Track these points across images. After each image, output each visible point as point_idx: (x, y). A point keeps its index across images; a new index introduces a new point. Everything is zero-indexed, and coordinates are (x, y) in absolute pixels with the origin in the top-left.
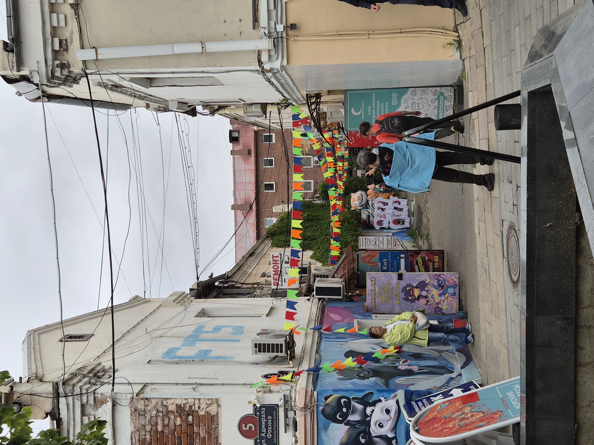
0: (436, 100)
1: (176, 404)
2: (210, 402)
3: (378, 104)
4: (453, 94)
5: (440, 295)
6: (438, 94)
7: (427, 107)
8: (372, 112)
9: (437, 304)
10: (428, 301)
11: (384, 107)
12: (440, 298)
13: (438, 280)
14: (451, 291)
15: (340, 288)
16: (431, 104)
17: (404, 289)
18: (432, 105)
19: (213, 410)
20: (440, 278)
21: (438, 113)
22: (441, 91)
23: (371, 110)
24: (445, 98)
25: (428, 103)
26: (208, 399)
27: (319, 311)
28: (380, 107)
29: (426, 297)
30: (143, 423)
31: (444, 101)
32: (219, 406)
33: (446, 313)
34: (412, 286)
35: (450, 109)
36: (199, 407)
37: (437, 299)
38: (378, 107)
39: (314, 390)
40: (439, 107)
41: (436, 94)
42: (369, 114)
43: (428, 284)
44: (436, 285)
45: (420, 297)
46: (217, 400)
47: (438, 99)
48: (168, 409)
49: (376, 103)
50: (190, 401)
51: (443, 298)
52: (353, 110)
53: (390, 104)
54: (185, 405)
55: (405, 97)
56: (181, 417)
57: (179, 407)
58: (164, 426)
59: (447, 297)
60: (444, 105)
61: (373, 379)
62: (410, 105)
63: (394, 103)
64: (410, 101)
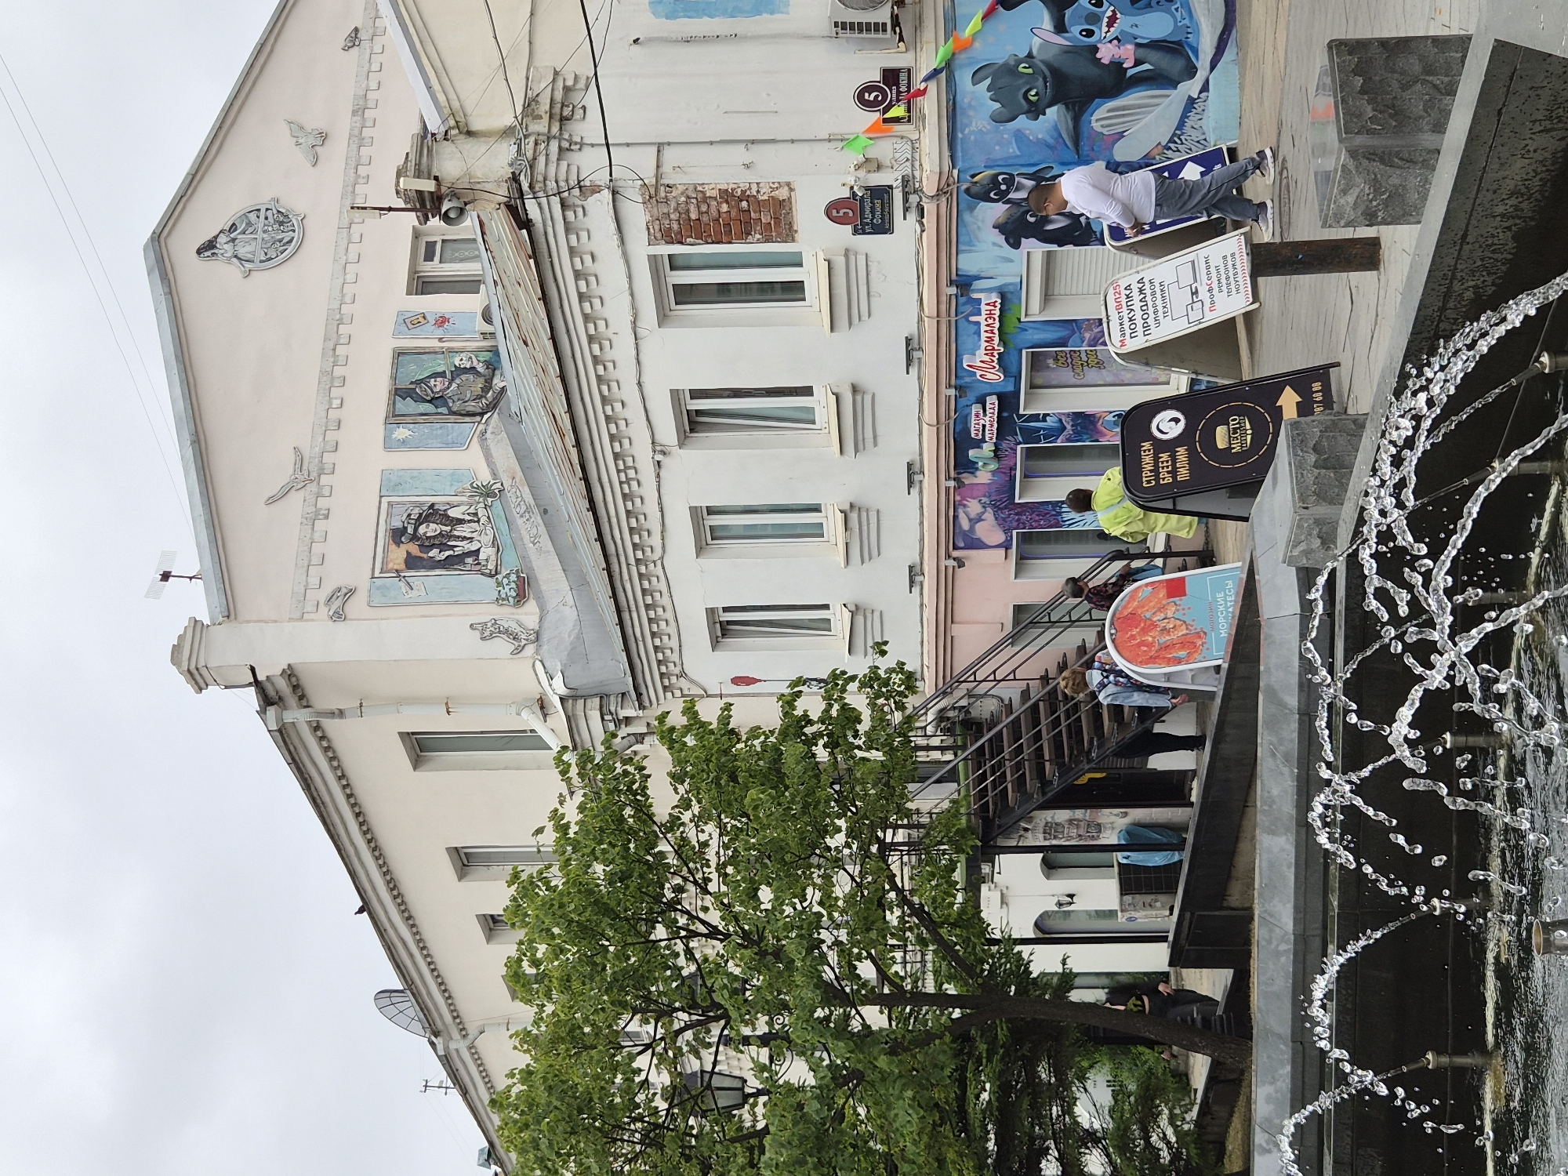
1: (719, 189)
2: (776, 185)
19: (782, 194)
26: (774, 183)
30: (666, 211)
32: (791, 190)
36: (758, 192)
39: (953, 167)
46: (788, 184)
48: (705, 194)
50: (741, 185)
54: (733, 189)
56: (727, 202)
57: (723, 192)
58: (700, 213)
61: (1053, 112)
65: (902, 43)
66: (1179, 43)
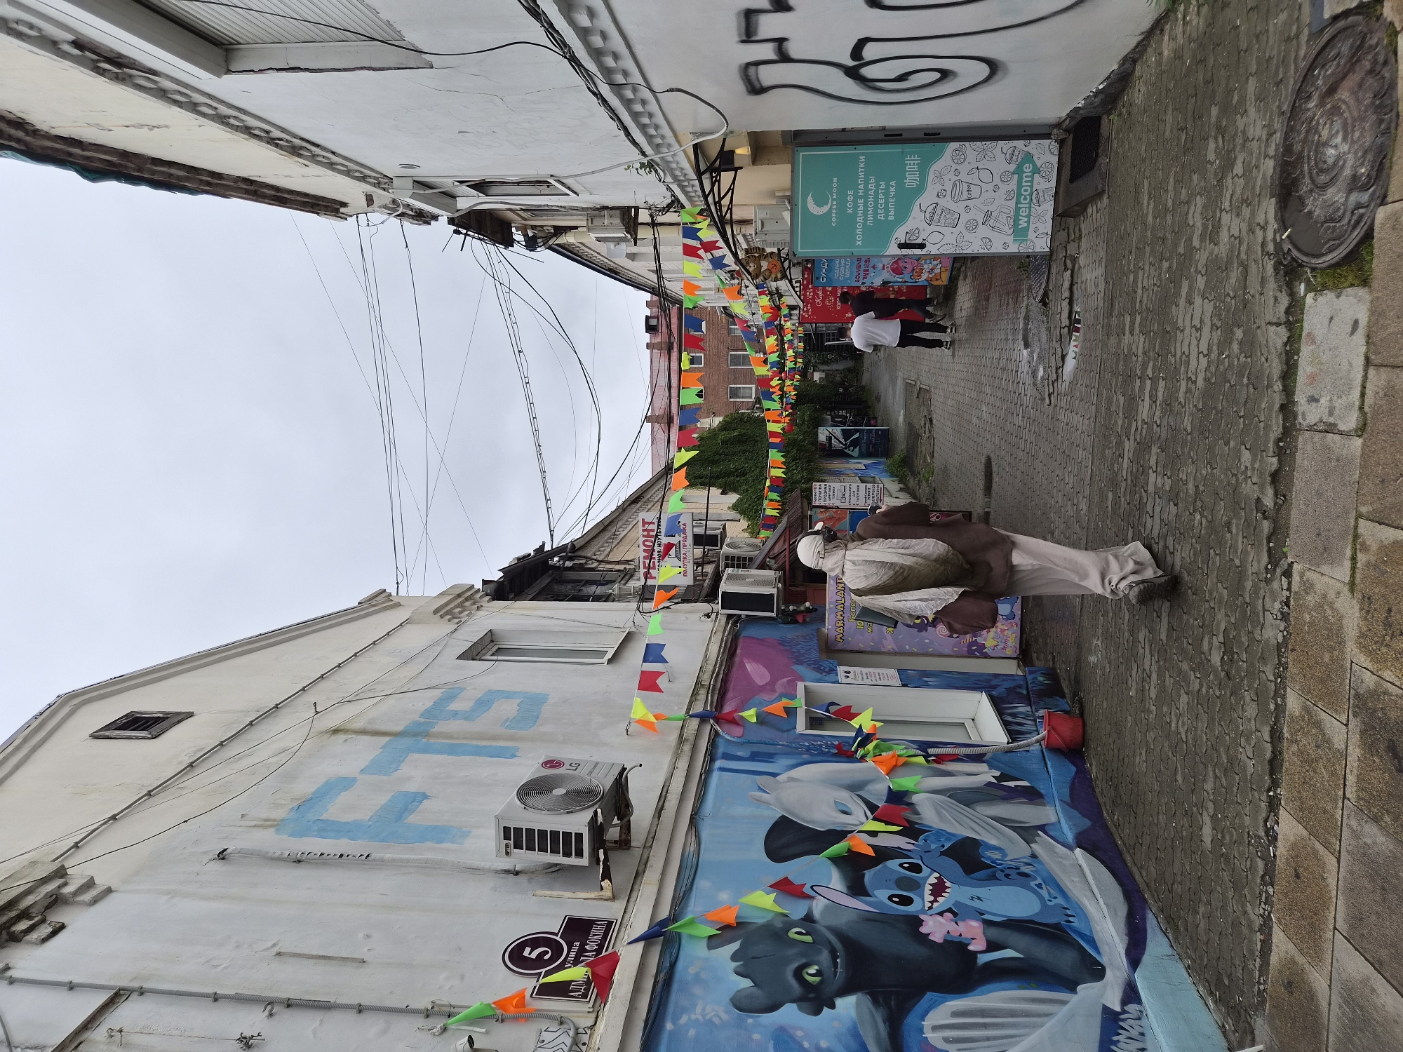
0: (1013, 174)
3: (872, 186)
4: (1055, 160)
6: (1019, 160)
7: (991, 194)
8: (856, 207)
11: (887, 194)
15: (772, 595)
16: (1000, 184)
18: (1004, 188)
21: (1017, 209)
22: (1026, 149)
23: (855, 201)
24: (1036, 170)
25: (994, 183)
27: (724, 651)
28: (876, 193)
31: (1032, 177)
35: (1047, 198)
38: (871, 192)
40: (1019, 195)
41: (1014, 158)
42: (850, 211)
47: (1019, 171)
49: (867, 182)
52: (810, 200)
53: (900, 185)
55: (938, 166)
60: (1032, 189)
61: (848, 1005)
62: (948, 187)
63: (911, 181)
64: (949, 178)
65: (607, 881)
66: (1057, 926)
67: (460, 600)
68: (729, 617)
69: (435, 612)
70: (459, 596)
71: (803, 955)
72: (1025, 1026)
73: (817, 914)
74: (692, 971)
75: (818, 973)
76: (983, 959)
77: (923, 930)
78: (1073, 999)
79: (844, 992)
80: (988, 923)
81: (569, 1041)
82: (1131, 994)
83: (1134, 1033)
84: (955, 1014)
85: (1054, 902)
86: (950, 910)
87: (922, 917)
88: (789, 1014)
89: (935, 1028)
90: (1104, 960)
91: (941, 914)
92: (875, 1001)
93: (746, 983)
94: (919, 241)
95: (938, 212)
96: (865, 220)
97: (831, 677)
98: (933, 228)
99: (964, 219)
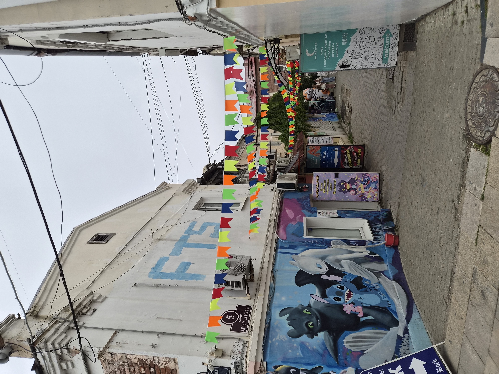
0: (382, 38)
1: (139, 359)
2: (168, 360)
3: (330, 45)
4: (398, 31)
5: (365, 188)
6: (385, 32)
7: (374, 46)
8: (324, 53)
9: (363, 194)
10: (356, 193)
11: (335, 48)
12: (365, 190)
13: (364, 178)
14: (373, 185)
15: (294, 183)
16: (377, 42)
17: (339, 184)
18: (379, 43)
19: (171, 365)
20: (365, 176)
21: (384, 51)
22: (387, 28)
23: (323, 51)
24: (391, 36)
25: (375, 42)
26: (166, 358)
27: (279, 205)
28: (331, 47)
29: (355, 189)
30: (113, 369)
31: (390, 38)
32: (176, 363)
33: (370, 201)
34: (345, 182)
35: (396, 46)
36: (159, 363)
37: (363, 191)
38: (329, 47)
39: (264, 360)
40: (385, 45)
41: (383, 31)
42: (321, 55)
43: (356, 180)
44: (362, 181)
45: (351, 189)
46: (174, 360)
47: (385, 36)
48: (132, 361)
49: (328, 43)
50: (150, 357)
51: (367, 190)
52: (307, 51)
53: (340, 44)
54: (146, 360)
55: (354, 36)
56: (144, 368)
57: (141, 361)
59: (371, 190)
60: (390, 43)
61: (321, 335)
62: (358, 44)
63: (344, 43)
64: (359, 40)
65: (248, 294)
66: (385, 308)
67: (190, 186)
68: (280, 191)
69: (183, 192)
70: (190, 184)
71: (308, 318)
72: (374, 341)
73: (312, 304)
74: (276, 324)
75: (313, 325)
76: (362, 319)
77: (344, 310)
78: (389, 333)
79: (320, 331)
80: (364, 307)
81: (242, 346)
82: (406, 331)
83: (406, 344)
84: (353, 338)
85: (385, 299)
86: (352, 303)
87: (344, 305)
88: (304, 338)
89: (347, 342)
90: (399, 319)
91: (349, 304)
92: (330, 334)
93: (291, 328)
94: (347, 64)
95: (354, 53)
96: (327, 57)
97: (314, 214)
98: (353, 59)
99: (364, 55)
